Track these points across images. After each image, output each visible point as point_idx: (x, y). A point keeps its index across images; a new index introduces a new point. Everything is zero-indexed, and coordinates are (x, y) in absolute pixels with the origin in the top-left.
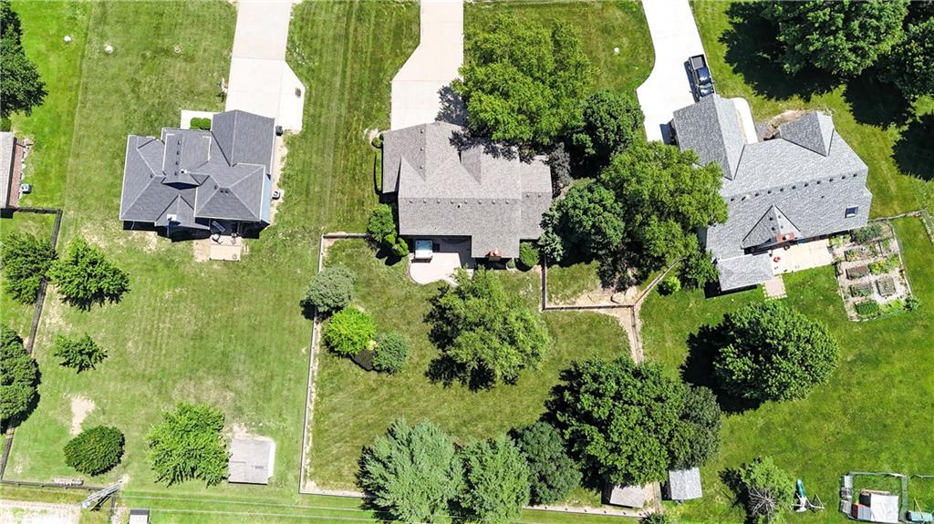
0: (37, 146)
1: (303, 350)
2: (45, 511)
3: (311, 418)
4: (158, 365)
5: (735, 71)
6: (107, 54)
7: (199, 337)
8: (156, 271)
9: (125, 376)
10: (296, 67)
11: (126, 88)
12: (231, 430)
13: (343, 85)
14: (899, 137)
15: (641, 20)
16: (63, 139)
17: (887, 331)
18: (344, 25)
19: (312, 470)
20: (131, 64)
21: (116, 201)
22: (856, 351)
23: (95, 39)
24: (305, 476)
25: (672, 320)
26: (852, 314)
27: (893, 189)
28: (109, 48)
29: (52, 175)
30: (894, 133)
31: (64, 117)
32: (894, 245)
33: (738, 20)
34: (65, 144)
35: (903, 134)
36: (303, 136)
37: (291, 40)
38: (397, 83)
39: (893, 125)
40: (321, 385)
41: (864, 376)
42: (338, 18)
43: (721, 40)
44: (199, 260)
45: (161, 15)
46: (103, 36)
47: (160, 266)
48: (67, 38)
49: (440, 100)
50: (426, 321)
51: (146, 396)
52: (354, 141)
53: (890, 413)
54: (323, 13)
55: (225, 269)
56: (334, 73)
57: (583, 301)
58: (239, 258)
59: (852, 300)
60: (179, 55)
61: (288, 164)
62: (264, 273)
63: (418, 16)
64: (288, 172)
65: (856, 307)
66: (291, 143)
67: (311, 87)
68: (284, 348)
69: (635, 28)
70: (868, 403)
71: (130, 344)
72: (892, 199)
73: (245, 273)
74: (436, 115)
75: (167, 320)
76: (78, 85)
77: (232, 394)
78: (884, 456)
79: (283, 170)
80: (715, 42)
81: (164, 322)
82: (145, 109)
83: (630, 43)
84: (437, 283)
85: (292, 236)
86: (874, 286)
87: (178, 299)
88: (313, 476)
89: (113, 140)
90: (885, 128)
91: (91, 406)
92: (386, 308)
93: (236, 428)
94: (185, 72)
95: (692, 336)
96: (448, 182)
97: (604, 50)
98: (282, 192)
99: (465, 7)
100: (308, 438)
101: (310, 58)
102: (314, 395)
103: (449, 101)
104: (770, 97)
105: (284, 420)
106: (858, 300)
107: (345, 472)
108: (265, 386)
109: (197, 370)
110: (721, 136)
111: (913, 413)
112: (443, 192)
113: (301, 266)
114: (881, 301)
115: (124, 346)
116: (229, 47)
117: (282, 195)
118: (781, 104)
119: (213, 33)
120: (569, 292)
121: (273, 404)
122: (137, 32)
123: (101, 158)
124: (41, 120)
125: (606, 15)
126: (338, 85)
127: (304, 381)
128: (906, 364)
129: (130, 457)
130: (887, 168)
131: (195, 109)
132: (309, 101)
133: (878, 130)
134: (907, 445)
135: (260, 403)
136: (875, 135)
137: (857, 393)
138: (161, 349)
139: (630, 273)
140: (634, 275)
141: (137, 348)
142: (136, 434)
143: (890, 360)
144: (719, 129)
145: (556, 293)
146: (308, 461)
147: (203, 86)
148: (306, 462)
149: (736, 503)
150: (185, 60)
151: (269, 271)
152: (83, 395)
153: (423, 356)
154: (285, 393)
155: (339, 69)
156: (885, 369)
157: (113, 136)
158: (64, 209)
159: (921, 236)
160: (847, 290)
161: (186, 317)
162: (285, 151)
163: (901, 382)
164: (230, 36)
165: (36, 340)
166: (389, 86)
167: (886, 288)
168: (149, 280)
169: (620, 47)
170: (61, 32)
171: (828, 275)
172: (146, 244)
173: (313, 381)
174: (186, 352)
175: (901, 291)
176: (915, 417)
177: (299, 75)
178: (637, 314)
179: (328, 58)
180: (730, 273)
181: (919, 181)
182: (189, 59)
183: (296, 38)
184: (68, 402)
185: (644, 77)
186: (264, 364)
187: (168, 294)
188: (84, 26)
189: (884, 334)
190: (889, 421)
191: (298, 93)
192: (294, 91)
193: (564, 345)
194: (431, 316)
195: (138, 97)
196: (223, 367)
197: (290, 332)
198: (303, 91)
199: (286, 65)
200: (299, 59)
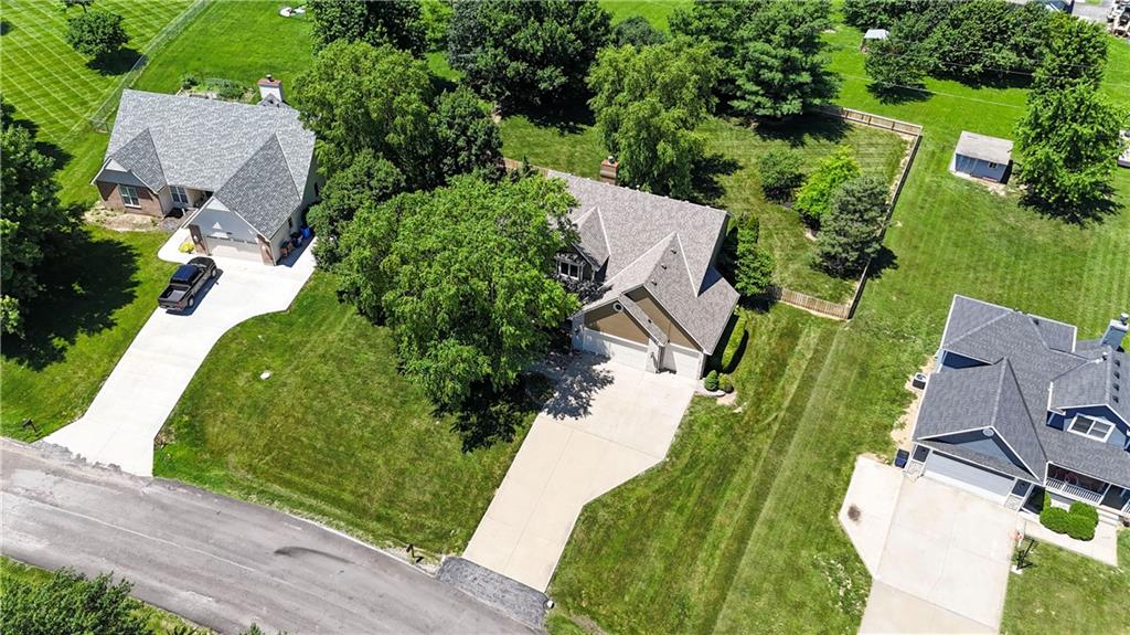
10: (851, 559)
13: (760, 495)
18: (725, 611)
36: (857, 446)
38: (658, 453)
43: (110, 325)
49: (591, 402)
56: (771, 524)
61: (893, 417)
67: (825, 517)
69: (210, 391)
74: (608, 387)
77: (1006, 221)
83: (237, 374)
97: (285, 384)
98: (909, 386)
99: (466, 545)
101: (815, 566)
126: (769, 503)
131: (1085, 560)
132: (834, 496)
147: (1067, 595)
153: (738, 180)
155: (759, 529)
166: (675, 452)
169: (256, 377)
177: (845, 543)
179: (779, 557)
185: (262, 320)
191: (854, 513)
192: (863, 518)
198: (844, 513)
199: (872, 571)
200: (842, 574)
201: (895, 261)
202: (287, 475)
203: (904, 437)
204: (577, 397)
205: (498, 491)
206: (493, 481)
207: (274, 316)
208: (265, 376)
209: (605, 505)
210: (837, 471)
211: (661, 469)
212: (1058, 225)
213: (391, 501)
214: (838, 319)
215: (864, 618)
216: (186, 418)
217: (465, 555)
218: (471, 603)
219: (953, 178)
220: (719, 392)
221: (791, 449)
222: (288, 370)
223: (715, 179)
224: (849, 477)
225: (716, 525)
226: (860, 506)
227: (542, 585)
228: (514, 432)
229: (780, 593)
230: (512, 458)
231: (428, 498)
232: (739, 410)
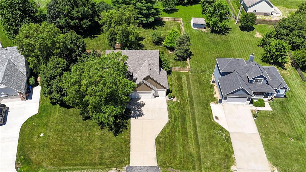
10: (222, 129)
13: (194, 121)
18: (202, 153)
38: (166, 119)
49: (143, 111)
54: (216, 161)
56: (200, 127)
61: (212, 92)
64: (211, 89)
67: (211, 121)
69: (26, 146)
74: (145, 106)
77: (210, 38)
83: (32, 138)
85: (203, 72)
91: (256, 36)
96: (137, 59)
97: (50, 136)
98: (211, 83)
99: (130, 162)
101: (215, 134)
112: (139, 54)
116: (263, 139)
126: (197, 122)
129: (237, 27)
131: (266, 111)
132: (210, 114)
141: (248, 48)
147: (267, 120)
155: (198, 129)
166: (170, 117)
169: (39, 136)
177: (219, 126)
179: (206, 134)
183: (227, 144)
185: (32, 118)
191: (217, 118)
192: (219, 118)
198: (214, 119)
199: (228, 130)
200: (222, 133)
201: (192, 54)
202: (65, 162)
203: (217, 96)
204: (138, 111)
205: (131, 144)
206: (128, 141)
207: (35, 116)
208: (42, 135)
209: (160, 137)
210: (208, 109)
211: (169, 123)
212: (221, 36)
213: (101, 158)
214: (187, 71)
215: (232, 142)
216: (23, 157)
217: (131, 165)
219: (194, 30)
220: (172, 98)
221: (195, 107)
222: (48, 131)
223: (140, 43)
224: (211, 109)
225: (188, 132)
226: (217, 116)
227: (155, 165)
228: (126, 126)
229: (211, 143)
230: (130, 134)
231: (112, 153)
232: (178, 101)
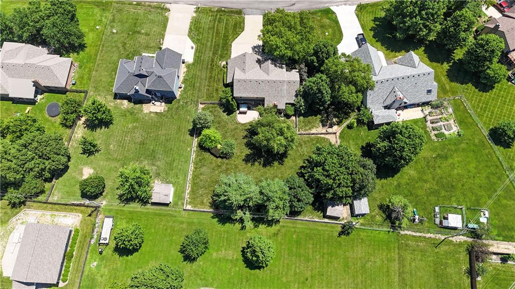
0: (80, 67)
1: (189, 149)
2: (66, 216)
3: (191, 178)
4: (123, 155)
5: (377, 41)
6: (113, 33)
7: (143, 143)
8: (126, 116)
9: (108, 159)
10: (192, 38)
11: (120, 45)
12: (154, 182)
13: (211, 45)
14: (449, 68)
15: (337, 22)
16: (91, 65)
17: (450, 145)
19: (190, 200)
20: (123, 37)
21: (111, 88)
22: (437, 153)
23: (109, 27)
24: (187, 203)
25: (354, 140)
26: (434, 138)
27: (448, 88)
28: (115, 31)
29: (85, 78)
30: (446, 66)
31: (93, 56)
32: (450, 110)
33: (378, 23)
34: (92, 66)
35: (450, 66)
36: (193, 64)
37: (190, 29)
38: (233, 44)
39: (445, 63)
40: (196, 163)
41: (441, 163)
42: (210, 21)
43: (371, 30)
44: (145, 112)
45: (137, 20)
46: (112, 27)
47: (128, 114)
48: (97, 27)
50: (244, 138)
51: (116, 167)
52: (215, 66)
53: (455, 180)
54: (204, 19)
55: (156, 116)
56: (208, 41)
57: (314, 131)
58: (162, 111)
59: (433, 132)
60: (143, 34)
61: (186, 75)
62: (173, 118)
63: (244, 21)
64: (186, 78)
65: (436, 135)
66: (188, 66)
67: (198, 46)
68: (180, 149)
70: (444, 175)
71: (111, 146)
72: (448, 92)
73: (165, 118)
75: (129, 136)
76: (100, 44)
77: (156, 167)
78: (453, 199)
79: (184, 77)
80: (368, 30)
81: (127, 137)
82: (127, 53)
83: (333, 31)
84: (249, 123)
85: (186, 103)
86: (443, 127)
87: (134, 128)
88: (190, 203)
89: (113, 65)
90: (442, 64)
91: (92, 171)
92: (226, 132)
93: (156, 181)
94: (145, 39)
95: (362, 146)
96: (255, 75)
98: (183, 86)
100: (189, 186)
101: (198, 35)
102: (192, 168)
103: (256, 51)
104: (392, 51)
105: (179, 178)
106: (436, 132)
107: (205, 201)
108: (170, 165)
109: (141, 157)
110: (371, 59)
111: (465, 180)
112: (253, 78)
113: (189, 115)
114: (446, 133)
115: (109, 146)
116: (165, 31)
117: (183, 87)
118: (397, 54)
119: (158, 26)
120: (307, 128)
121: (174, 172)
122: (127, 25)
123: (107, 71)
124: (83, 57)
125: (322, 21)
126: (209, 45)
127: (188, 162)
128: (460, 159)
129: (107, 193)
130: (444, 79)
131: (148, 53)
132: (197, 51)
133: (439, 65)
134: (464, 195)
135: (168, 171)
136: (438, 66)
137: (439, 171)
138: (125, 148)
139: (334, 120)
140: (336, 121)
141: (115, 147)
142: (111, 183)
143: (452, 157)
144: (370, 56)
145: (302, 129)
146: (188, 196)
148: (187, 196)
149: (386, 219)
150: (146, 35)
151: (176, 117)
152: (88, 166)
153: (242, 153)
154: (179, 167)
155: (210, 40)
156: (450, 161)
157: (113, 63)
158: (89, 91)
159: (462, 107)
160: (431, 128)
161: (137, 135)
162: (185, 70)
163: (458, 166)
164: (165, 27)
165: (70, 143)
166: (230, 46)
167: (449, 128)
168: (123, 120)
169: (328, 33)
170: (95, 25)
171: (422, 122)
172: (123, 105)
173: (192, 162)
174: (136, 149)
175: (455, 129)
176: (466, 182)
177: (193, 41)
178: (338, 137)
180: (378, 116)
181: (458, 85)
182: (147, 34)
183: (192, 28)
184: (82, 169)
186: (171, 155)
187: (130, 126)
188: (105, 23)
189: (449, 146)
190: (454, 184)
191: (192, 48)
192: (190, 47)
193: (305, 149)
194: (246, 136)
195: (125, 49)
196: (152, 157)
197: (183, 142)
198: (194, 47)
199: (188, 37)
203: (183, 69)
209: (240, 31)
211: (232, 41)
216: (334, 19)
218: (257, 9)
224: (194, 56)
227: (246, 16)
232: (221, 62)
